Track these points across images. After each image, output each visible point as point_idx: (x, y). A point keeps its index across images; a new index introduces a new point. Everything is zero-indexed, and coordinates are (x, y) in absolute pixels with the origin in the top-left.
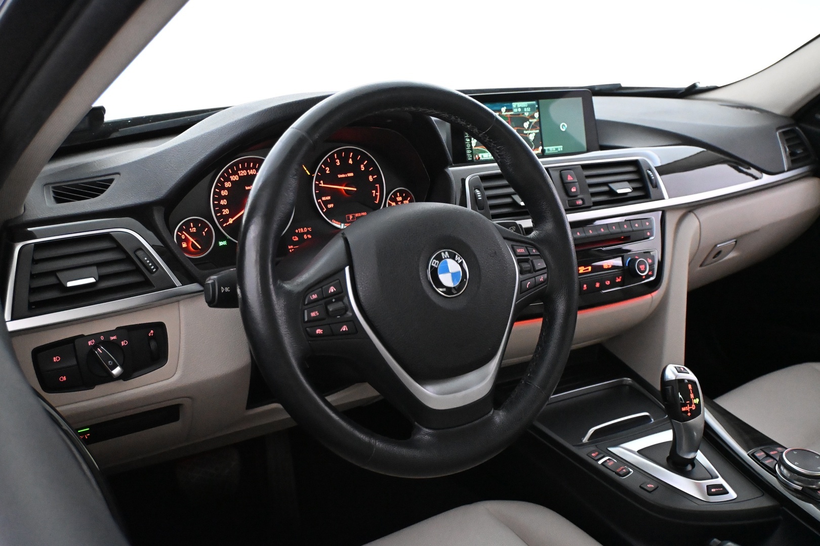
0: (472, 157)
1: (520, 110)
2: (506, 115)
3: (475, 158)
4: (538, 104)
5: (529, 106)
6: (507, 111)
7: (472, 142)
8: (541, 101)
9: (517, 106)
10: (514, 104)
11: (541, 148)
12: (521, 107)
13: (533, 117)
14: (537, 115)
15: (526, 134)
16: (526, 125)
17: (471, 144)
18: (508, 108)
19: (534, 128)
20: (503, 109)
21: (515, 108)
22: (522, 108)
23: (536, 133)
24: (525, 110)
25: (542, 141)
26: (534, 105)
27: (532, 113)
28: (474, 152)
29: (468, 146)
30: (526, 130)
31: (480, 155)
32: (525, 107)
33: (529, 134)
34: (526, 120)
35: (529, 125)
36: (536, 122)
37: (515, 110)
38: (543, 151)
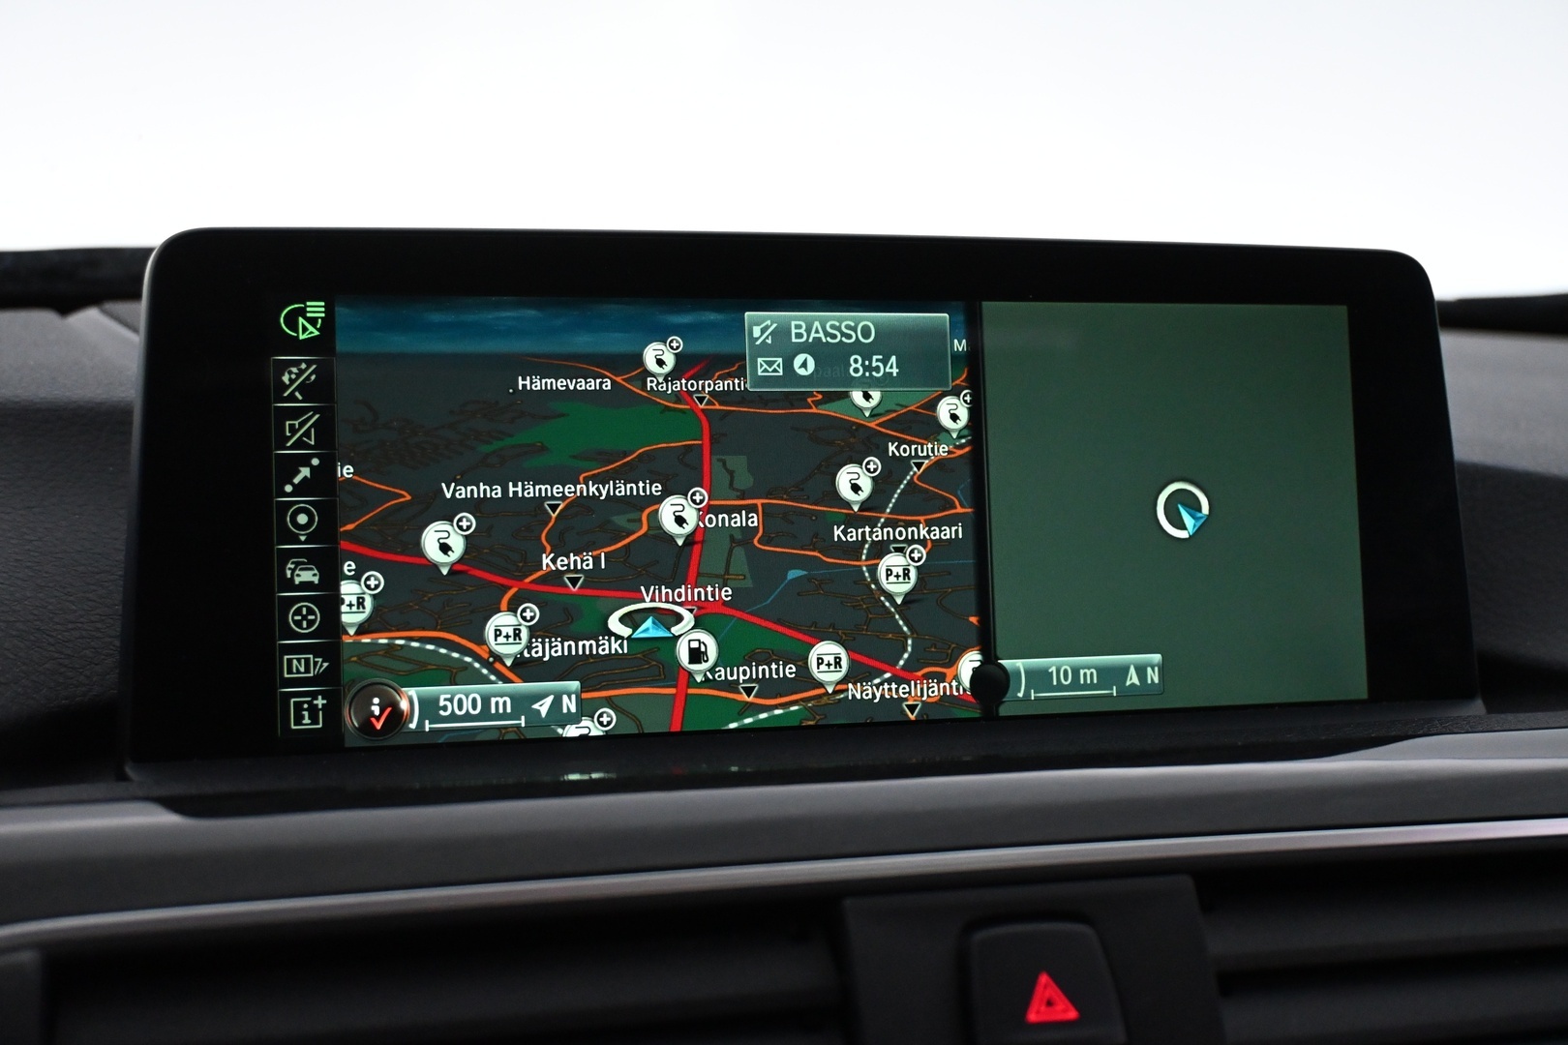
0: (333, 712)
1: (805, 365)
2: (678, 397)
3: (351, 720)
4: (973, 327)
5: (887, 340)
6: (685, 365)
7: (349, 589)
8: (992, 309)
9: (781, 333)
10: (760, 324)
11: (969, 663)
12: (814, 348)
13: (927, 426)
14: (953, 412)
15: (853, 550)
16: (854, 481)
17: (331, 603)
18: (706, 346)
19: (920, 503)
20: (658, 356)
21: (764, 350)
22: (831, 356)
23: (937, 548)
24: (856, 363)
25: (985, 607)
26: (935, 334)
27: (913, 398)
28: (349, 670)
29: (303, 619)
30: (852, 521)
31: (409, 699)
32: (857, 348)
33: (880, 550)
34: (857, 442)
35: (883, 484)
36: (940, 464)
37: (766, 367)
38: (991, 682)
